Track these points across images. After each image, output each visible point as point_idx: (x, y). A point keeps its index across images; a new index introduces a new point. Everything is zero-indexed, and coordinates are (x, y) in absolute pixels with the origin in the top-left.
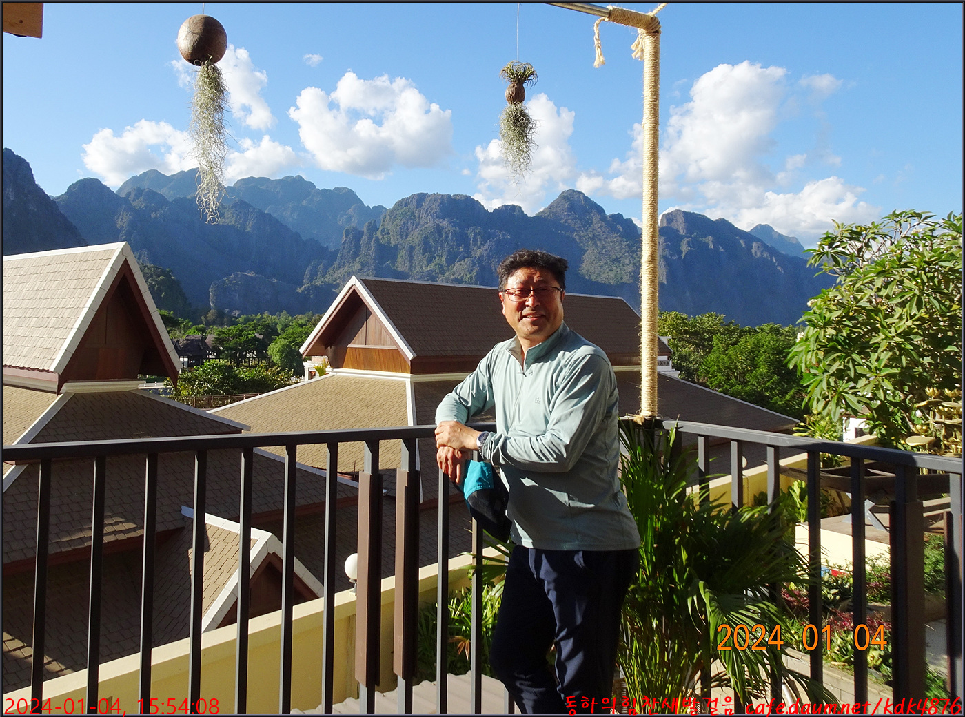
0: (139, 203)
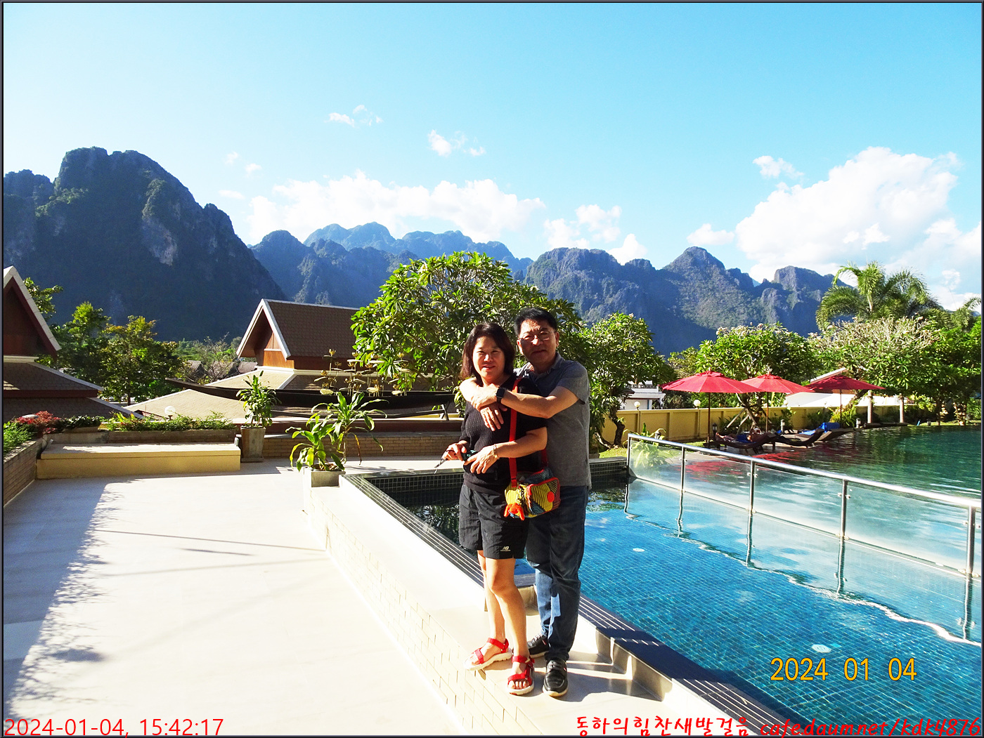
0: (321, 252)
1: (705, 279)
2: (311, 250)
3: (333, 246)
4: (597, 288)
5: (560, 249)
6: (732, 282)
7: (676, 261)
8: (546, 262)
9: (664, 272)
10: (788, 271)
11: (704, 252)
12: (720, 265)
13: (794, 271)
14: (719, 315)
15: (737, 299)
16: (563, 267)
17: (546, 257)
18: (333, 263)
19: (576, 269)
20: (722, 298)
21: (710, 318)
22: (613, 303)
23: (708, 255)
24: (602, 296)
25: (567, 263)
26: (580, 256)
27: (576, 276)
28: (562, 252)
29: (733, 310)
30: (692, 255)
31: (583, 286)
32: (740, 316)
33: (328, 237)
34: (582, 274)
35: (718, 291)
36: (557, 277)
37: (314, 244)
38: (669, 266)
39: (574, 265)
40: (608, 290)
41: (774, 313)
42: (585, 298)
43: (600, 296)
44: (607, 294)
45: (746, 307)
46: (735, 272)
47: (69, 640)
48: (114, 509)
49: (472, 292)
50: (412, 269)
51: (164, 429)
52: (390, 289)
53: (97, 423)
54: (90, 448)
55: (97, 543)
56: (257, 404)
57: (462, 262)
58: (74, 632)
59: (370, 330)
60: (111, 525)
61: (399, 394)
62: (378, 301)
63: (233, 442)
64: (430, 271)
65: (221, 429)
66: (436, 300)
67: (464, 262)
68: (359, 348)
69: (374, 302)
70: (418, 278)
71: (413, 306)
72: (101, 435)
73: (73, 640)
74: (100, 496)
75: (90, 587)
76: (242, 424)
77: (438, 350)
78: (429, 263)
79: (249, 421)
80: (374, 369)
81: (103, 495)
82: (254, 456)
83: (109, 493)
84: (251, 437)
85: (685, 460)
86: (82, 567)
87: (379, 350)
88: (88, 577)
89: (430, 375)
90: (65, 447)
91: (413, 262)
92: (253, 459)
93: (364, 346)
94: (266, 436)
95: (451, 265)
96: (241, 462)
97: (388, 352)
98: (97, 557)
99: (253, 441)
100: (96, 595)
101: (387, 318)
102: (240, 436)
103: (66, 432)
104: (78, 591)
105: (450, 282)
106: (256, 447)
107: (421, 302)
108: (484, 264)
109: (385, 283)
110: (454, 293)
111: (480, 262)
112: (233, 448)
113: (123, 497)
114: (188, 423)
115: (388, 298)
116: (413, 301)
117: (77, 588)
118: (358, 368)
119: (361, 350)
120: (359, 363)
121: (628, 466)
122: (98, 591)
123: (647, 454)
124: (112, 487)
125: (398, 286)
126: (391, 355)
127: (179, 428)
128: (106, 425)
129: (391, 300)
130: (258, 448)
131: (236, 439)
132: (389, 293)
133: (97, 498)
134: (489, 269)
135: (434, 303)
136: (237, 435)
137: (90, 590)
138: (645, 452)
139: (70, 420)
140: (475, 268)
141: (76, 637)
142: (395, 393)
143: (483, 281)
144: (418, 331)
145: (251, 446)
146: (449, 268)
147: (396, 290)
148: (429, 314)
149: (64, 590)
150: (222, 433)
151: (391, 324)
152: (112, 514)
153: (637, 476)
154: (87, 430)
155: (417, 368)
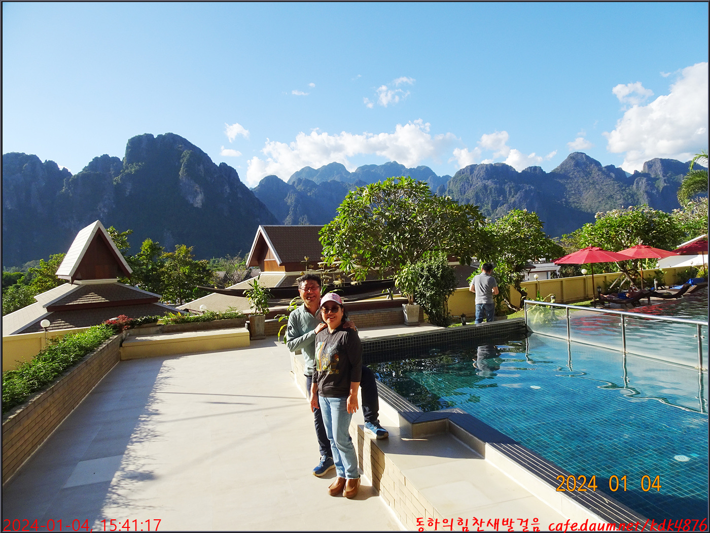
0: (300, 188)
1: (586, 176)
2: (292, 186)
3: (307, 182)
4: (501, 192)
5: (471, 166)
6: (609, 176)
7: (562, 165)
8: (461, 177)
9: (553, 174)
10: (654, 163)
11: (584, 155)
12: (598, 164)
13: (659, 161)
14: (600, 202)
15: (614, 189)
16: (475, 179)
17: (461, 172)
18: (309, 194)
19: (484, 179)
20: (601, 189)
21: (593, 205)
22: (515, 202)
23: (587, 157)
24: (506, 198)
25: (477, 176)
26: (487, 169)
27: (485, 184)
28: (472, 168)
29: (611, 197)
30: (574, 158)
31: (491, 191)
32: (618, 201)
33: (303, 177)
34: (489, 183)
35: (598, 184)
36: (470, 187)
37: (294, 183)
38: (557, 169)
39: (483, 176)
40: (510, 192)
41: (645, 196)
42: (493, 200)
43: (505, 197)
44: (510, 195)
45: (622, 194)
46: (611, 168)
47: (139, 467)
48: (168, 378)
49: (401, 206)
50: (358, 194)
51: (199, 321)
52: (344, 209)
53: (156, 320)
54: (152, 337)
55: (158, 401)
56: (257, 299)
57: (393, 185)
58: (142, 461)
59: (332, 240)
60: (167, 389)
61: (356, 284)
62: (336, 219)
63: (244, 326)
64: (371, 194)
65: (235, 318)
66: (376, 214)
67: (394, 185)
68: (326, 253)
69: (333, 220)
70: (363, 200)
71: (361, 220)
72: (158, 328)
73: (141, 467)
74: (160, 370)
75: (152, 431)
76: (249, 314)
77: (381, 250)
78: (370, 188)
79: (253, 311)
80: (338, 267)
81: (162, 368)
82: (259, 335)
83: (165, 367)
84: (256, 322)
85: (569, 317)
86: (148, 418)
87: (339, 254)
88: (151, 425)
89: (377, 268)
90: (137, 338)
91: (358, 189)
92: (259, 337)
93: (329, 252)
94: (266, 321)
95: (385, 188)
96: (250, 339)
97: (347, 255)
98: (157, 410)
99: (258, 325)
100: (156, 436)
101: (343, 230)
102: (249, 322)
103: (138, 328)
104: (145, 434)
105: (385, 200)
106: (260, 329)
107: (366, 217)
108: (409, 184)
109: (339, 206)
110: (389, 208)
111: (406, 183)
112: (245, 330)
113: (174, 369)
114: (213, 316)
115: (343, 216)
116: (360, 216)
117: (144, 432)
118: (326, 267)
119: (327, 255)
120: (326, 264)
121: (526, 325)
122: (157, 433)
123: (542, 314)
124: (168, 363)
125: (349, 207)
126: (348, 256)
127: (208, 320)
128: (161, 321)
129: (344, 218)
130: (261, 329)
131: (246, 324)
132: (342, 213)
133: (158, 371)
134: (413, 188)
135: (375, 217)
136: (247, 322)
137: (152, 433)
138: (540, 313)
139: (139, 320)
140: (403, 188)
141: (143, 465)
142: (353, 283)
143: (409, 197)
144: (366, 238)
145: (256, 328)
146: (384, 190)
147: (348, 210)
148: (372, 225)
149: (137, 434)
150: (237, 321)
151: (346, 234)
152: (167, 381)
153: (534, 331)
154: (150, 326)
155: (368, 264)
